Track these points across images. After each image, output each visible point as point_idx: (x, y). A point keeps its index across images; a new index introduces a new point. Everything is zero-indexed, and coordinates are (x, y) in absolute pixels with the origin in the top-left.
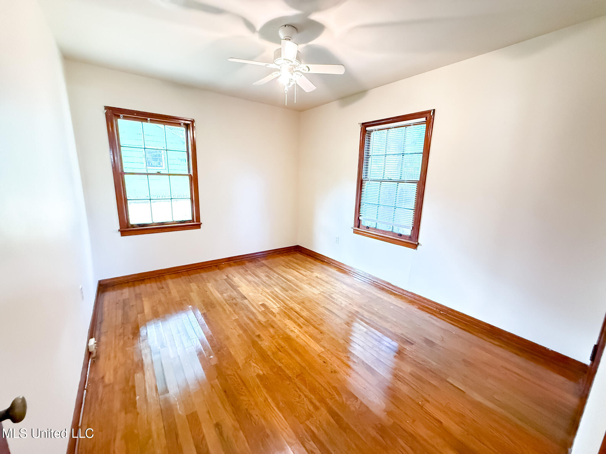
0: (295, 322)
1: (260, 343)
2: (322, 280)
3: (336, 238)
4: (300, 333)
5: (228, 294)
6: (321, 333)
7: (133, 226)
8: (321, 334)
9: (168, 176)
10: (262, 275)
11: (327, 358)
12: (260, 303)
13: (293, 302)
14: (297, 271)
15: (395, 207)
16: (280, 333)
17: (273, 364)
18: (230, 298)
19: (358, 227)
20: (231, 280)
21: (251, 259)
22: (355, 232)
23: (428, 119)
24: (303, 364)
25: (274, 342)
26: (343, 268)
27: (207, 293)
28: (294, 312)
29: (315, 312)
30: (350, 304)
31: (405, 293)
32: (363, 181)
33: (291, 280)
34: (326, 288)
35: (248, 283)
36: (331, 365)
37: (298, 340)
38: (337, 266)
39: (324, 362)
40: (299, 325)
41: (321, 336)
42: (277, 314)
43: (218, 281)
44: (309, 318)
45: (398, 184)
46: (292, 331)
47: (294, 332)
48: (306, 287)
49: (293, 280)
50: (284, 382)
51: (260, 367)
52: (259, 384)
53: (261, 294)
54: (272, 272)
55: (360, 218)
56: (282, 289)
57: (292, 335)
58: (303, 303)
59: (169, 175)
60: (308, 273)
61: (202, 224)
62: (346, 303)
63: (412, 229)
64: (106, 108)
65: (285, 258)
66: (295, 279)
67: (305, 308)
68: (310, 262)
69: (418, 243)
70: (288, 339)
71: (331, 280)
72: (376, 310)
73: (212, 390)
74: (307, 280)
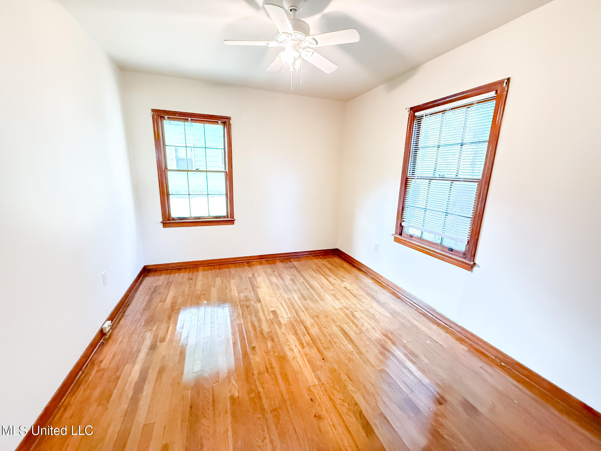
0: (299, 339)
1: (251, 356)
2: (351, 293)
3: (376, 245)
4: (299, 354)
5: (246, 294)
6: (323, 359)
7: (173, 219)
8: (322, 361)
9: (206, 173)
10: (287, 278)
11: (317, 396)
12: (272, 309)
13: (307, 315)
14: (327, 279)
15: (446, 213)
16: (277, 350)
17: (254, 387)
18: (245, 299)
19: (399, 235)
20: (255, 279)
21: (284, 258)
22: (396, 240)
23: (499, 92)
24: (286, 396)
25: (266, 358)
26: (380, 281)
27: (227, 290)
28: (303, 327)
29: (327, 332)
30: (374, 328)
31: (452, 325)
32: (408, 179)
33: (314, 287)
34: (352, 303)
35: (269, 285)
36: (318, 406)
37: (293, 363)
38: (375, 278)
39: (312, 400)
40: (302, 344)
41: (321, 363)
42: (284, 326)
43: (243, 278)
44: (316, 337)
45: (451, 183)
46: (291, 349)
47: (293, 351)
48: (328, 298)
49: (318, 288)
50: (256, 413)
51: (238, 387)
52: (228, 408)
53: (277, 299)
54: (298, 276)
55: (403, 224)
56: (301, 297)
57: (289, 354)
58: (317, 317)
59: (207, 171)
60: (337, 282)
61: (235, 220)
62: (368, 326)
63: (467, 244)
64: (153, 110)
65: (319, 262)
66: (320, 288)
67: (317, 324)
68: (345, 269)
69: (475, 264)
70: (282, 359)
71: (360, 294)
72: (405, 342)
73: (180, 401)
74: (332, 290)
